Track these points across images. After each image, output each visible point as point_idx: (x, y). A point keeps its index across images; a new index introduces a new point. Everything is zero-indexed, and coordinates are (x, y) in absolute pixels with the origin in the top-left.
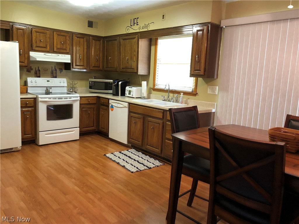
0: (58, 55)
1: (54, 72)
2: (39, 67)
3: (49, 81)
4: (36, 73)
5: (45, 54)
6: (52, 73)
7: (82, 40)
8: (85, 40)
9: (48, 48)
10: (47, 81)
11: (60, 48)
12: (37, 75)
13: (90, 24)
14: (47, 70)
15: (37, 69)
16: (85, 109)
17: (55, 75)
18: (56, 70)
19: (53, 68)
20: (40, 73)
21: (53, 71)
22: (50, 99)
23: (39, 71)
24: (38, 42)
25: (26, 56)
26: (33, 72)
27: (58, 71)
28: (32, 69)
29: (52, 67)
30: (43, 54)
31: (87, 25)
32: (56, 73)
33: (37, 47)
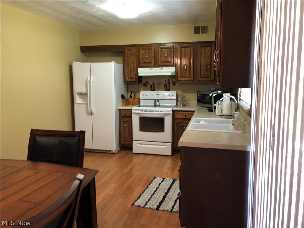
0: (163, 69)
1: (168, 85)
2: (153, 81)
3: (158, 94)
4: (151, 87)
5: (150, 69)
6: (166, 86)
7: (189, 49)
8: (191, 49)
9: (153, 63)
10: (157, 94)
11: (164, 61)
12: (152, 89)
13: (197, 30)
14: (161, 84)
15: (152, 83)
16: (181, 124)
17: (168, 88)
18: (169, 83)
19: (167, 82)
20: (154, 87)
21: (166, 85)
22: (142, 111)
23: (154, 85)
24: (144, 58)
25: (135, 72)
26: (148, 86)
27: (171, 85)
28: (148, 84)
29: (165, 81)
30: (148, 69)
31: (193, 31)
32: (169, 86)
33: (143, 63)
